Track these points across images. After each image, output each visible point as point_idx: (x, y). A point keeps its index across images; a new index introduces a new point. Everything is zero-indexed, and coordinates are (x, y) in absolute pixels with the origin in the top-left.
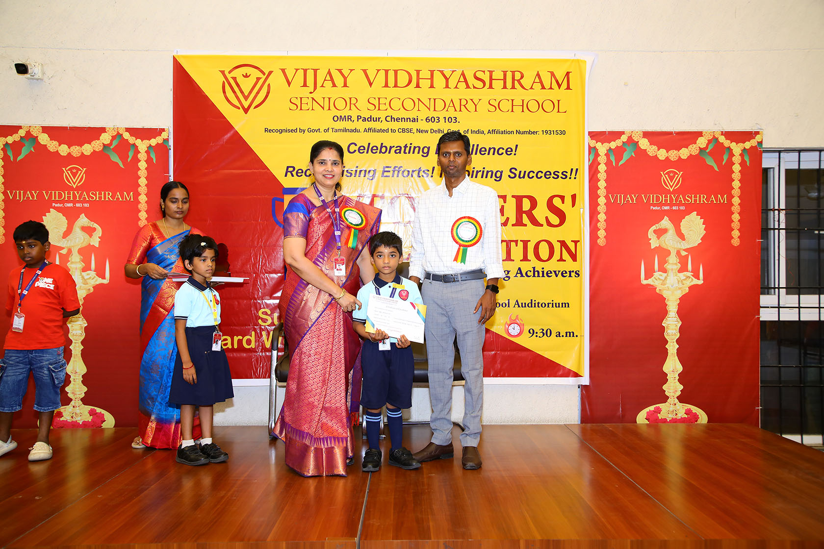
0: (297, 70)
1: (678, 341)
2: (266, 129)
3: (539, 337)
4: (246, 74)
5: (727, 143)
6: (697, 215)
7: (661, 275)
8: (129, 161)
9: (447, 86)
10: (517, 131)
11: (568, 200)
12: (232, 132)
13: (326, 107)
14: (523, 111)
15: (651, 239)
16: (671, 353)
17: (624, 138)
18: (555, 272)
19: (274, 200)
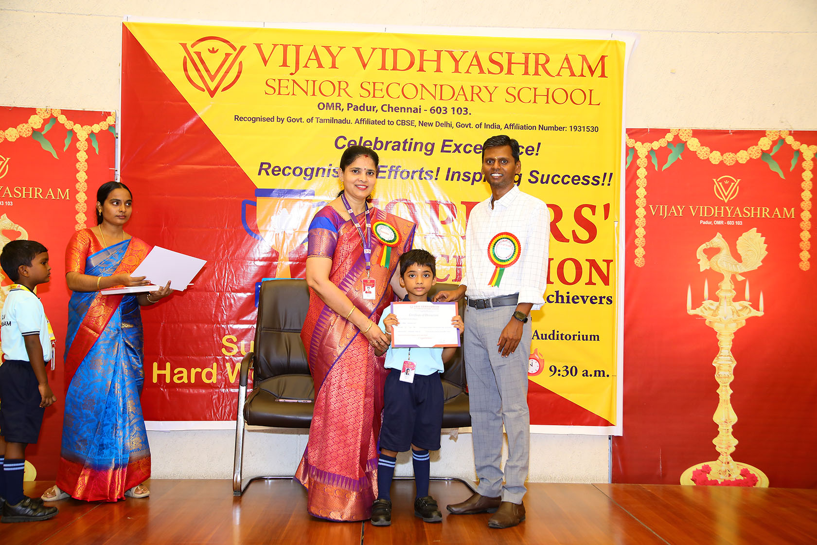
0: (275, 45)
1: (732, 385)
2: (237, 117)
3: (563, 376)
4: (213, 48)
5: (796, 145)
6: (757, 232)
7: (712, 304)
8: (64, 151)
9: (457, 71)
10: (540, 126)
11: (600, 211)
12: (194, 119)
13: (310, 92)
14: (547, 102)
15: (699, 260)
16: (724, 399)
17: (669, 137)
18: (583, 297)
19: (244, 203)
